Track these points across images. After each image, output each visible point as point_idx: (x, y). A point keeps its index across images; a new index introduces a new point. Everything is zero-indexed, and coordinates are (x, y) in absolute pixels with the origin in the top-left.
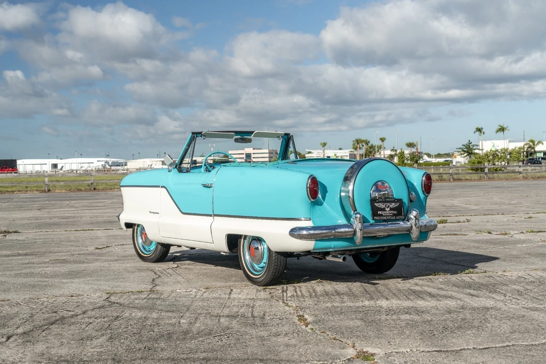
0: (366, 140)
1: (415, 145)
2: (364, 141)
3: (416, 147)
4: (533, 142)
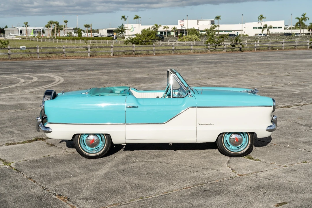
0: (57, 22)
1: (90, 26)
2: (55, 22)
3: (90, 28)
4: (157, 26)
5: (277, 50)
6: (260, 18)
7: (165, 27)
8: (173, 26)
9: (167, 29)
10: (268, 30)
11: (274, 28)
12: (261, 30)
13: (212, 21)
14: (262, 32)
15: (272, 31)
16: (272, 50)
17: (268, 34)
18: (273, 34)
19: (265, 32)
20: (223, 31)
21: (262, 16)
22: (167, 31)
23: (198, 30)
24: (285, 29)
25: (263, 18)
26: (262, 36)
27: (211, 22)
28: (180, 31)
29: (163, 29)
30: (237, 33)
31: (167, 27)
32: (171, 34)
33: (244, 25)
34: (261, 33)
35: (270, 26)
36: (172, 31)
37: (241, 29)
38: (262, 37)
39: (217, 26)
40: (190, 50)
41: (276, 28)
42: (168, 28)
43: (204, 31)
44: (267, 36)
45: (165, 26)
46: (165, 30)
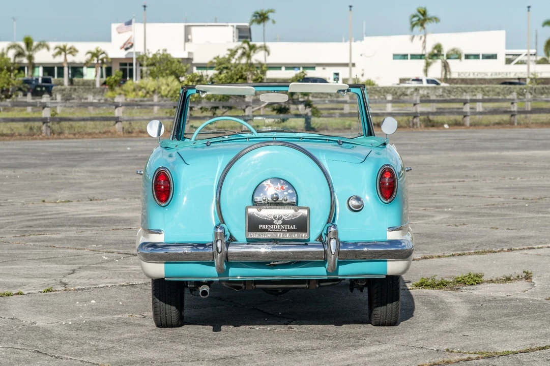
4: (28, 43)
5: (446, 126)
6: (416, 19)
7: (62, 50)
8: (93, 46)
9: (70, 58)
10: (446, 66)
11: (467, 57)
12: (422, 63)
13: (240, 29)
14: (426, 71)
15: (459, 68)
16: (426, 126)
17: (446, 80)
18: (464, 81)
19: (436, 71)
20: (283, 68)
21: (424, 14)
22: (68, 64)
23: (189, 60)
24: (509, 61)
25: (430, 19)
26: (425, 84)
27: (236, 34)
28: (121, 64)
29: (54, 56)
30: (337, 74)
31: (68, 47)
32: (85, 78)
33: (356, 45)
34: (421, 75)
35: (453, 50)
36: (89, 64)
37: (347, 61)
38: (422, 88)
39: (261, 47)
40: (112, 123)
41: (476, 56)
42: (73, 51)
43: (211, 67)
44: (443, 84)
45: (61, 44)
46: (60, 59)
